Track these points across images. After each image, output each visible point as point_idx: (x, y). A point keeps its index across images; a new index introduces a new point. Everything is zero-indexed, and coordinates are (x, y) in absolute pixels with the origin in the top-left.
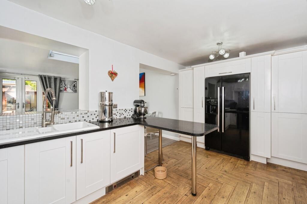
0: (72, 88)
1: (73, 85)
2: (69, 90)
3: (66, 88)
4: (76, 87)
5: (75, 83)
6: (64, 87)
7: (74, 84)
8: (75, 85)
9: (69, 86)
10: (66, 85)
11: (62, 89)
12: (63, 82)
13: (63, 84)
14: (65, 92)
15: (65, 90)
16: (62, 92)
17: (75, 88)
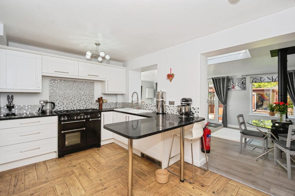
0: (240, 86)
1: (241, 83)
2: (237, 88)
3: (234, 86)
4: (245, 84)
5: (244, 79)
6: (232, 85)
7: (242, 80)
8: (244, 82)
9: (237, 84)
10: (234, 83)
11: (230, 87)
12: (231, 80)
13: (232, 82)
14: (233, 90)
15: (233, 88)
16: (230, 90)
17: (243, 86)
